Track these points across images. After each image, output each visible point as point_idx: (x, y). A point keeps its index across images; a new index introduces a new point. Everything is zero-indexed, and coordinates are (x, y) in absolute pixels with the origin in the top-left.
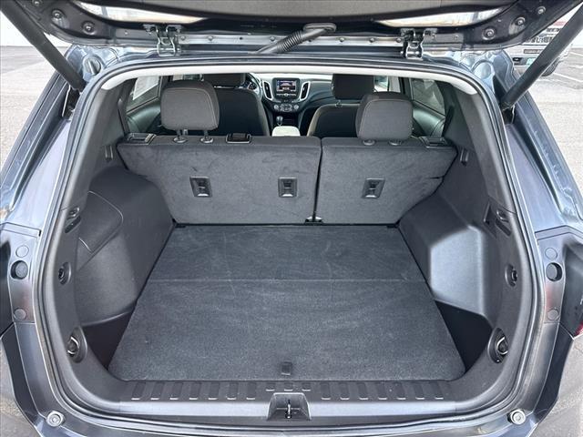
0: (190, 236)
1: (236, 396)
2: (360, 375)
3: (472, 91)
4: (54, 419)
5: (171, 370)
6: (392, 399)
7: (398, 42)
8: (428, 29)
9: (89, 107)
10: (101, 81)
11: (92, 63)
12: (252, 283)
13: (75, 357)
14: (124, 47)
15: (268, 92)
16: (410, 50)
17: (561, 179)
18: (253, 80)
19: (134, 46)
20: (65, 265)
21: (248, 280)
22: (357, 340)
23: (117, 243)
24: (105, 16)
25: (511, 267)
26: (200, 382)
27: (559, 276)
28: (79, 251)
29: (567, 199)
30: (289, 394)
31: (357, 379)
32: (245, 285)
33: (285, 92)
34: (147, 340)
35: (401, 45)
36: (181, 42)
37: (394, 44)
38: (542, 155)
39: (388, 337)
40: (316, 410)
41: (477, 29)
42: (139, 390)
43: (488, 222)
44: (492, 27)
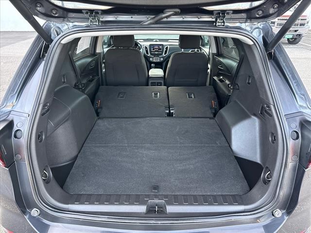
0: (106, 123)
1: (129, 202)
2: (194, 192)
3: (251, 43)
4: (35, 212)
5: (95, 189)
6: (211, 204)
7: (213, 18)
8: (228, 11)
9: (55, 52)
10: (61, 39)
11: (56, 31)
12: (137, 146)
13: (46, 181)
14: (72, 22)
15: (147, 51)
16: (219, 22)
17: (298, 88)
18: (139, 45)
19: (77, 22)
20: (41, 132)
21: (136, 145)
22: (192, 175)
23: (68, 125)
24: (63, 6)
25: (273, 134)
26: (110, 195)
27: (298, 138)
28: (48, 126)
29: (302, 98)
30: (157, 201)
31: (193, 194)
32: (134, 148)
33: (156, 51)
34: (83, 174)
35: (214, 20)
36: (101, 20)
37: (210, 19)
38: (288, 75)
39: (209, 173)
40: (170, 209)
41: (253, 11)
42: (79, 199)
43: (261, 113)
44: (261, 10)
